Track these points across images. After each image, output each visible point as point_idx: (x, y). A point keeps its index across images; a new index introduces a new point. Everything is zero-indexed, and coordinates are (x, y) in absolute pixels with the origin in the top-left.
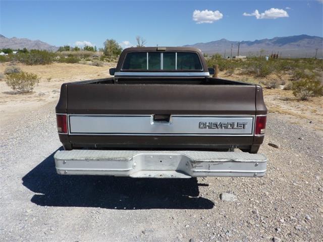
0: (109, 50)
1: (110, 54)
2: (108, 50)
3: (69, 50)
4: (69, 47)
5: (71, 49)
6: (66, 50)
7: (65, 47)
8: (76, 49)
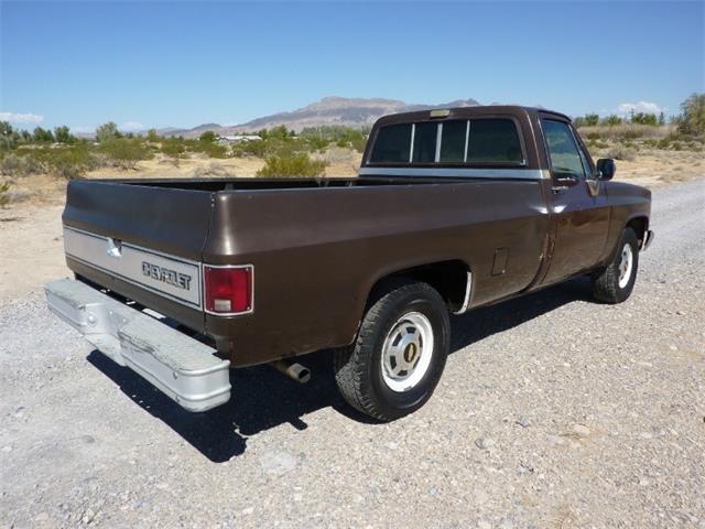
0: (693, 120)
1: (695, 129)
2: (691, 121)
3: (594, 124)
4: (596, 117)
5: (600, 122)
6: (589, 125)
7: (587, 119)
8: (614, 121)
